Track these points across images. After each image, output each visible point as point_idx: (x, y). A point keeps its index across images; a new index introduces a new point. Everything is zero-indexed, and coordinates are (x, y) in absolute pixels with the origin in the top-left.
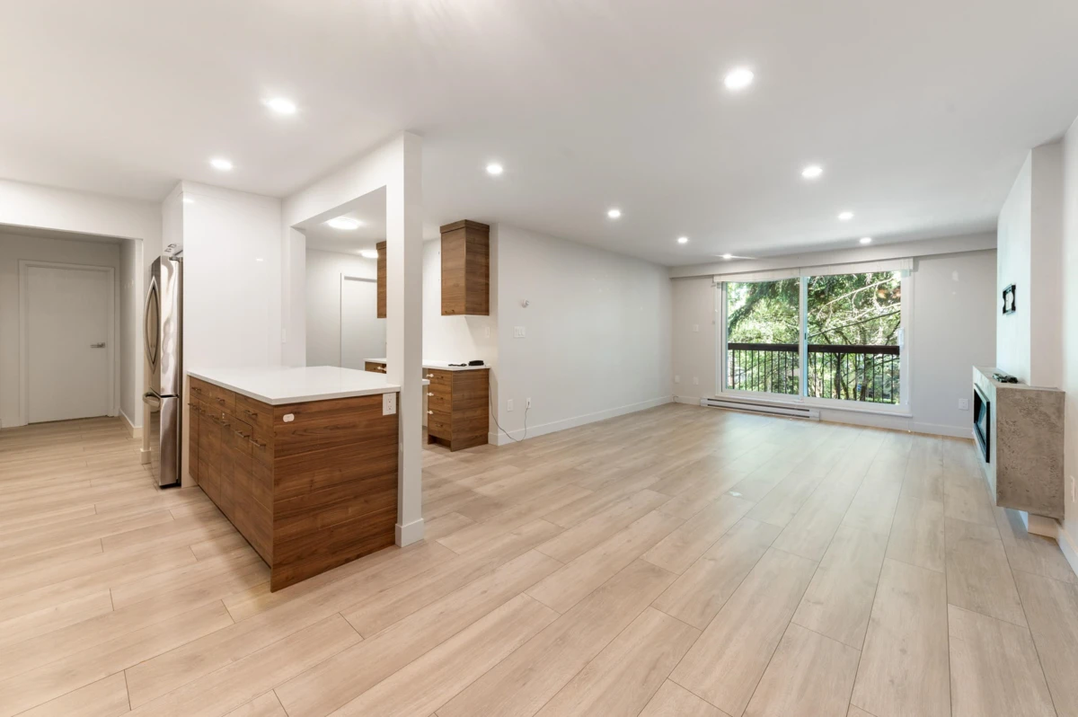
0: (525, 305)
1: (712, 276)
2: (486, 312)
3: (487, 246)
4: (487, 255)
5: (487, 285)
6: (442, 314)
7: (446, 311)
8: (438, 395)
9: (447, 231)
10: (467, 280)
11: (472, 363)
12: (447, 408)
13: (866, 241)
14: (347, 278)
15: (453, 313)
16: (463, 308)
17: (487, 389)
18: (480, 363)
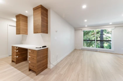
0: (56, 32)
1: (82, 30)
2: (47, 33)
3: (47, 15)
4: (47, 17)
5: (47, 25)
6: (34, 33)
7: (35, 32)
8: (32, 57)
9: (35, 9)
10: (42, 23)
11: (43, 47)
12: (35, 61)
13: (111, 23)
14: (9, 25)
15: (37, 33)
16: (40, 31)
17: (47, 53)
18: (45, 46)
